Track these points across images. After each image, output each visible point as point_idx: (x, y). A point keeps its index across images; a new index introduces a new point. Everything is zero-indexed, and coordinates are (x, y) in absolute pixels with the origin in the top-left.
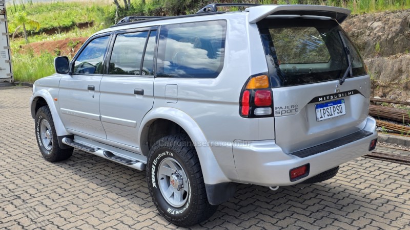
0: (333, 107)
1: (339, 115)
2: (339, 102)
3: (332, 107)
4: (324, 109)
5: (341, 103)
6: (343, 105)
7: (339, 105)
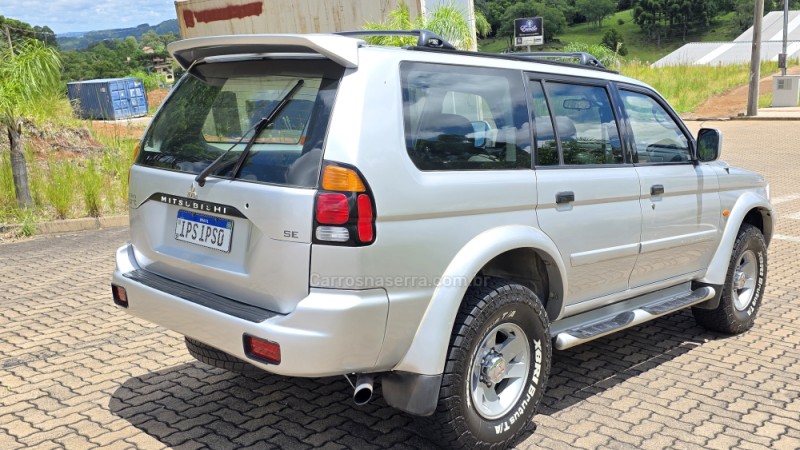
0: (209, 228)
1: (212, 245)
2: (222, 223)
3: (206, 226)
4: (189, 224)
5: (225, 227)
6: (227, 232)
7: (219, 228)
